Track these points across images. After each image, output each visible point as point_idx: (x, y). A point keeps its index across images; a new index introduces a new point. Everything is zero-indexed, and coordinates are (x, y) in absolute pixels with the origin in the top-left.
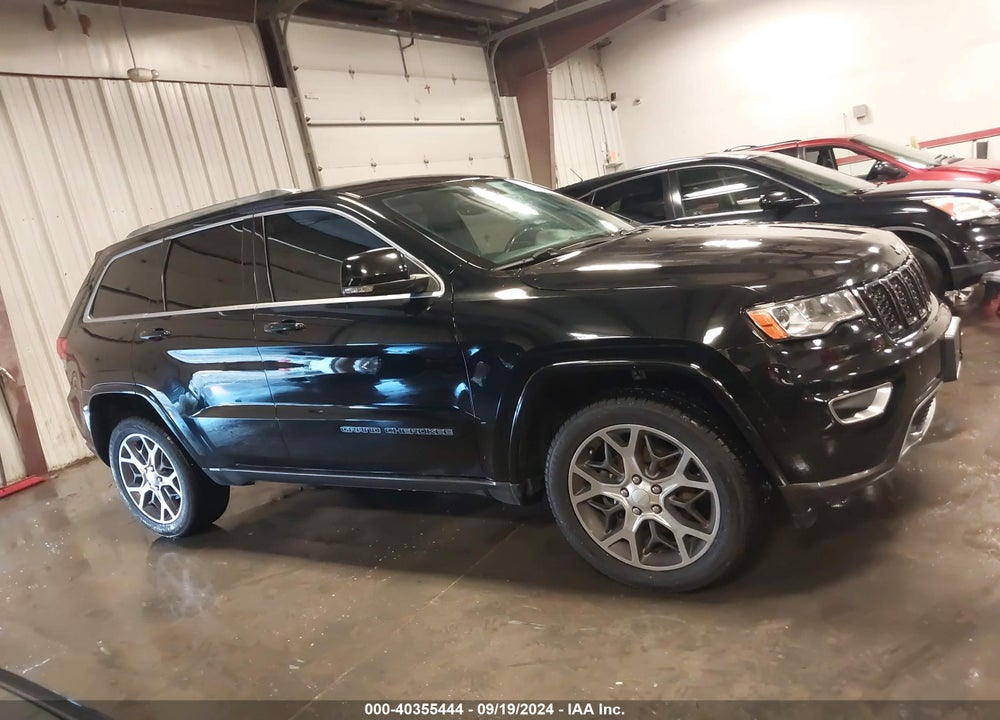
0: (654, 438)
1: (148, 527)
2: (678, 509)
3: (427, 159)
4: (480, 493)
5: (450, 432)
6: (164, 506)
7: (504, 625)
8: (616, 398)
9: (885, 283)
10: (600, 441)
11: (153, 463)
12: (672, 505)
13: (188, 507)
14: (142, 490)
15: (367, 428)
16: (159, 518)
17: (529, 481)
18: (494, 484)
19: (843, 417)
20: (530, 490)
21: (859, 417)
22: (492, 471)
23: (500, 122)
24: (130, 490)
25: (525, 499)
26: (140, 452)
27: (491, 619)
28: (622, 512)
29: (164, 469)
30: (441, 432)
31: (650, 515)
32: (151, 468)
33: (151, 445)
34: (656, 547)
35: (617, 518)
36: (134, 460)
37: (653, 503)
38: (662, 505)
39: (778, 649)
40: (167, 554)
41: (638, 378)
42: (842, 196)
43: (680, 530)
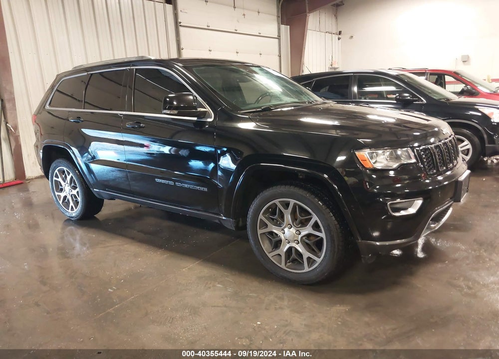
0: (301, 208)
1: (63, 213)
2: (307, 244)
3: (238, 51)
4: (217, 221)
5: (206, 189)
6: (71, 204)
7: (214, 286)
8: (285, 185)
9: (432, 148)
10: (275, 205)
11: (69, 182)
12: (304, 242)
13: (82, 206)
14: (62, 195)
15: (168, 181)
16: (68, 209)
17: (241, 219)
18: (224, 218)
19: (393, 212)
20: (241, 224)
21: (403, 213)
22: (223, 211)
23: (279, 38)
24: (57, 193)
25: (237, 227)
26: (63, 176)
27: (209, 282)
28: (281, 241)
29: (73, 186)
30: (202, 189)
31: (294, 245)
32: (67, 185)
33: (69, 174)
34: (294, 261)
35: (277, 244)
36: (60, 179)
37: (296, 239)
38: (299, 240)
39: (340, 320)
40: (70, 228)
41: (301, 177)
42: (438, 101)
43: (306, 254)
